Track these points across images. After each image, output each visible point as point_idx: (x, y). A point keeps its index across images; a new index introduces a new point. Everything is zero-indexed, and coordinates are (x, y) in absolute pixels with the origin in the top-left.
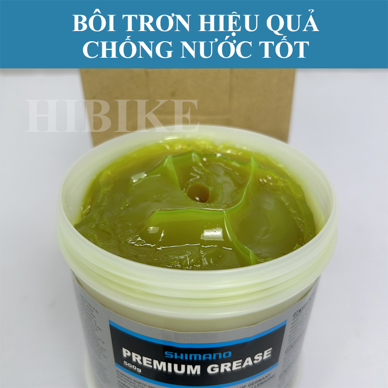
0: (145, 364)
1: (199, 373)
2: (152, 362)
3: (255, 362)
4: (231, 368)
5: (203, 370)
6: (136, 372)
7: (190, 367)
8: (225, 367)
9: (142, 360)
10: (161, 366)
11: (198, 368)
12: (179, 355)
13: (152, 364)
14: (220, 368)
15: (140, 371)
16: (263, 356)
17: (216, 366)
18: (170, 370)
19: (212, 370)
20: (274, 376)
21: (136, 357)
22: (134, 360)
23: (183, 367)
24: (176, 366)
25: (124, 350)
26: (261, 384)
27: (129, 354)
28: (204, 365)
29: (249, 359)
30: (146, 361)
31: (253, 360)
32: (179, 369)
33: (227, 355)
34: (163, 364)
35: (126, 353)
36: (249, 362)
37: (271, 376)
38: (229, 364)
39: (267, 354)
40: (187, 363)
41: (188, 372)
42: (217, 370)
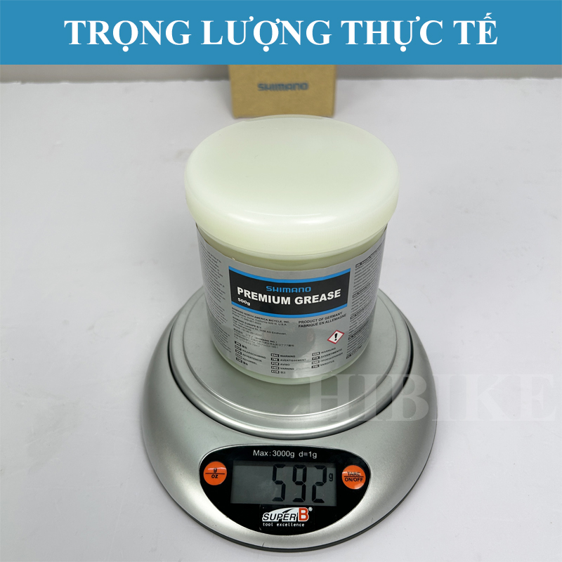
0: (253, 298)
1: (289, 303)
2: (258, 295)
3: (329, 298)
4: (311, 300)
5: (292, 301)
6: (246, 305)
7: (283, 298)
8: (307, 300)
9: (251, 295)
10: (263, 298)
11: (289, 299)
12: (276, 289)
13: (258, 298)
14: (303, 299)
15: (249, 304)
16: (334, 294)
17: (301, 298)
18: (270, 302)
19: (298, 302)
20: (345, 315)
21: (247, 293)
22: (245, 296)
23: (279, 298)
24: (274, 297)
25: (239, 288)
26: (335, 319)
27: (242, 292)
28: (293, 297)
29: (324, 295)
30: (253, 295)
31: (327, 297)
32: (276, 301)
33: (308, 289)
34: (265, 296)
35: (240, 290)
36: (323, 297)
37: (343, 314)
38: (310, 298)
39: (337, 294)
40: (281, 295)
41: (282, 303)
42: (302, 302)
